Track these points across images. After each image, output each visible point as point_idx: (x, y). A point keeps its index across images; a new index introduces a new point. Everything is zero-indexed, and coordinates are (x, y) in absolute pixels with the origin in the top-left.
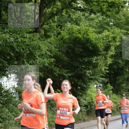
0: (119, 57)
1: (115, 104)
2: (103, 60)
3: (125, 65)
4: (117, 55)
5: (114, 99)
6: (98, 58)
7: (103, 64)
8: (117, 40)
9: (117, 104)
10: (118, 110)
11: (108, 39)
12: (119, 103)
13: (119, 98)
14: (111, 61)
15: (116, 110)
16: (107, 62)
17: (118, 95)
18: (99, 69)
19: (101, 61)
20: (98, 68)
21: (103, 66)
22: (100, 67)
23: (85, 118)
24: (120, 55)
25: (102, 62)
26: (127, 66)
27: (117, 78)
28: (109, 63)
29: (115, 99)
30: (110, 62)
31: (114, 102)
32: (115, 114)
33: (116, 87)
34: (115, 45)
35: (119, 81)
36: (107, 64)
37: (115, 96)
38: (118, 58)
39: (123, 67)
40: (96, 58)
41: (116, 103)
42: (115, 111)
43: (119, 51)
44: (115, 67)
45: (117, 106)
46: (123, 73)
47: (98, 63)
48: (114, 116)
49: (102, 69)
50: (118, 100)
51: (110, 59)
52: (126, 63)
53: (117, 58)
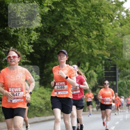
0: (47, 34)
1: (44, 100)
2: (26, 32)
3: (56, 47)
4: (45, 31)
5: (41, 94)
6: (18, 29)
7: (25, 39)
8: (45, 5)
9: (45, 100)
10: (47, 109)
11: (32, 3)
12: (48, 98)
13: (49, 92)
14: (36, 36)
15: (44, 108)
16: (32, 37)
17: (46, 88)
18: (20, 45)
19: (22, 34)
20: (18, 44)
21: (26, 42)
22: (21, 43)
23: (1, 117)
24: (48, 31)
25: (23, 36)
26: (59, 48)
27: (46, 65)
28: (33, 38)
29: (43, 93)
30: (35, 38)
31: (41, 97)
32: (44, 114)
33: (44, 77)
34: (42, 11)
35: (48, 69)
36: (31, 40)
37: (43, 89)
38: (47, 36)
39: (54, 49)
40: (15, 29)
41: (44, 98)
42: (44, 110)
43: (48, 25)
44: (43, 48)
45: (46, 102)
46: (53, 57)
47: (18, 37)
48: (43, 116)
49: (25, 46)
50: (47, 94)
51: (35, 33)
52: (57, 43)
53: (44, 35)
